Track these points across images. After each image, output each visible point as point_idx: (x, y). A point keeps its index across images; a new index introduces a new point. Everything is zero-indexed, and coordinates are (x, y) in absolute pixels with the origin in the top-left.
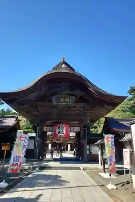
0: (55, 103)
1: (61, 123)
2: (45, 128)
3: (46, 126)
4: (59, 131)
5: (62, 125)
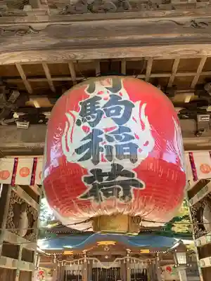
5: (116, 88)
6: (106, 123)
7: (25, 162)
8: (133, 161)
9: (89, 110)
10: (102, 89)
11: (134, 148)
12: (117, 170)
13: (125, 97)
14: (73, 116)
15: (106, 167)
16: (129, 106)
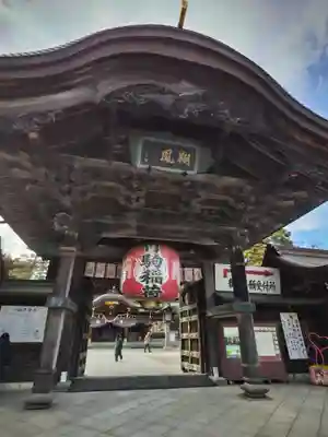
0: (140, 165)
1: (151, 242)
2: (91, 265)
3: (97, 260)
4: (147, 272)
8: (161, 282)
13: (160, 255)
15: (150, 285)
16: (161, 260)
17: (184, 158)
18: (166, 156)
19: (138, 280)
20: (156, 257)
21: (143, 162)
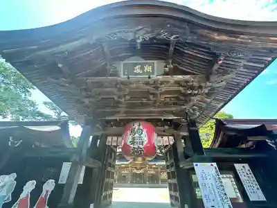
0: (123, 77)
2: (109, 139)
3: (112, 135)
5: (140, 125)
6: (137, 135)
7: (115, 138)
8: (142, 144)
9: (133, 131)
10: (136, 126)
11: (143, 142)
12: (139, 147)
13: (141, 127)
14: (129, 132)
15: (136, 146)
16: (142, 131)
17: (148, 69)
18: (137, 70)
19: (129, 143)
20: (139, 129)
21: (124, 74)
